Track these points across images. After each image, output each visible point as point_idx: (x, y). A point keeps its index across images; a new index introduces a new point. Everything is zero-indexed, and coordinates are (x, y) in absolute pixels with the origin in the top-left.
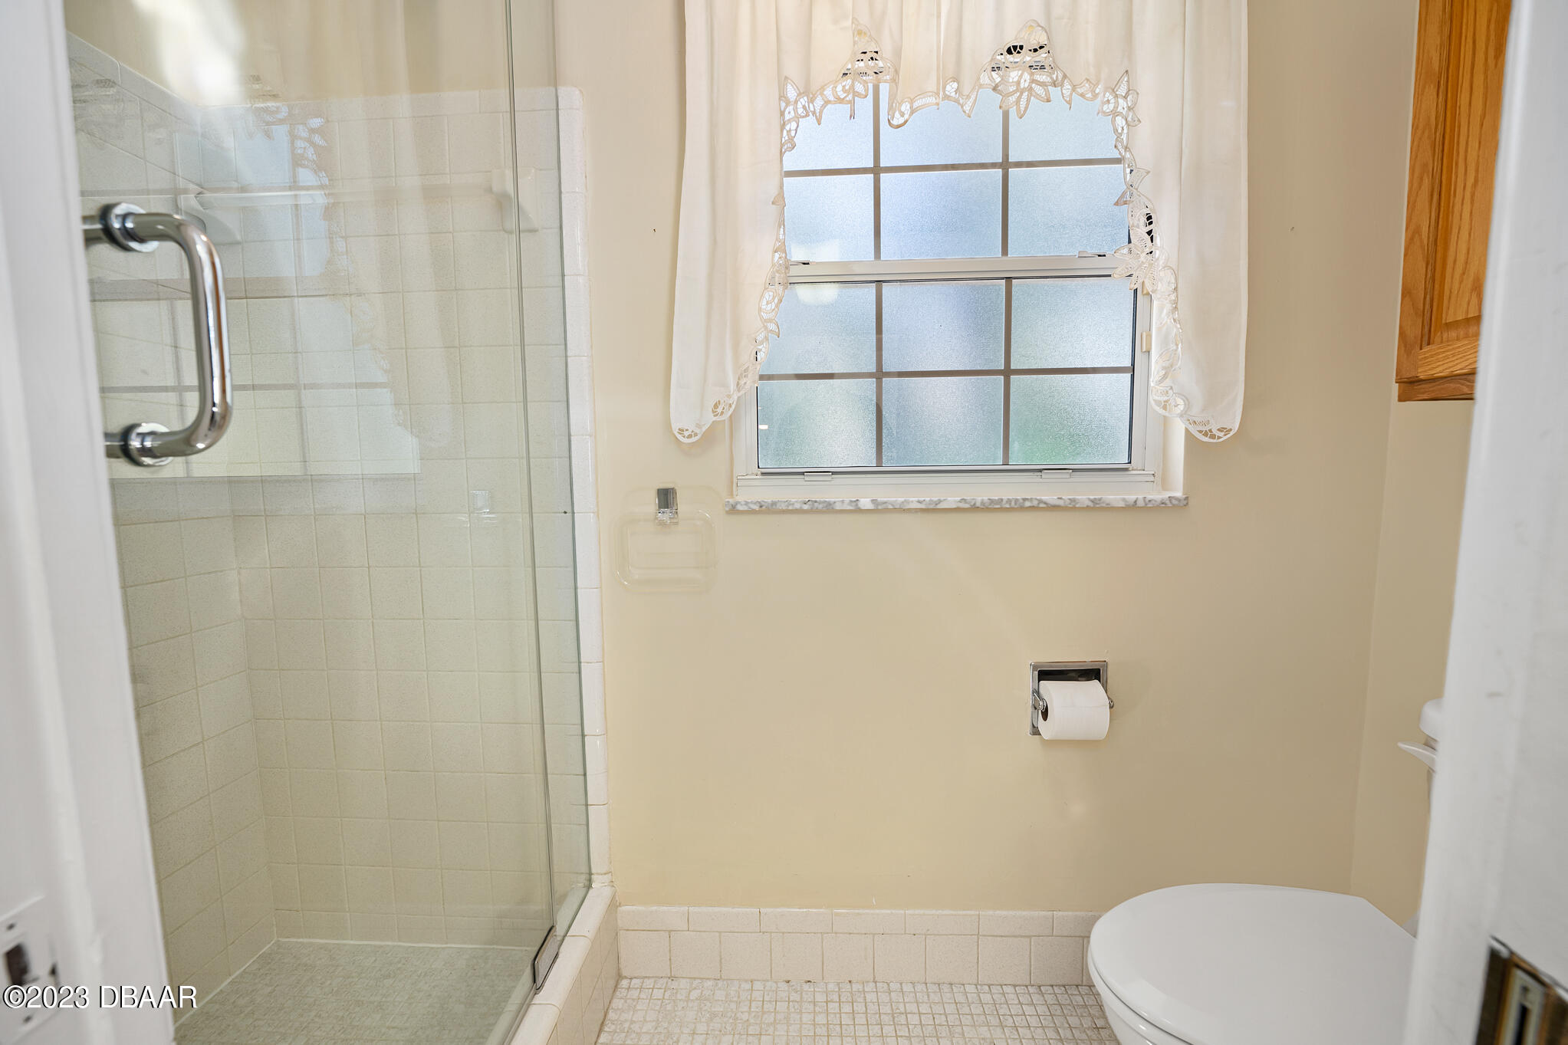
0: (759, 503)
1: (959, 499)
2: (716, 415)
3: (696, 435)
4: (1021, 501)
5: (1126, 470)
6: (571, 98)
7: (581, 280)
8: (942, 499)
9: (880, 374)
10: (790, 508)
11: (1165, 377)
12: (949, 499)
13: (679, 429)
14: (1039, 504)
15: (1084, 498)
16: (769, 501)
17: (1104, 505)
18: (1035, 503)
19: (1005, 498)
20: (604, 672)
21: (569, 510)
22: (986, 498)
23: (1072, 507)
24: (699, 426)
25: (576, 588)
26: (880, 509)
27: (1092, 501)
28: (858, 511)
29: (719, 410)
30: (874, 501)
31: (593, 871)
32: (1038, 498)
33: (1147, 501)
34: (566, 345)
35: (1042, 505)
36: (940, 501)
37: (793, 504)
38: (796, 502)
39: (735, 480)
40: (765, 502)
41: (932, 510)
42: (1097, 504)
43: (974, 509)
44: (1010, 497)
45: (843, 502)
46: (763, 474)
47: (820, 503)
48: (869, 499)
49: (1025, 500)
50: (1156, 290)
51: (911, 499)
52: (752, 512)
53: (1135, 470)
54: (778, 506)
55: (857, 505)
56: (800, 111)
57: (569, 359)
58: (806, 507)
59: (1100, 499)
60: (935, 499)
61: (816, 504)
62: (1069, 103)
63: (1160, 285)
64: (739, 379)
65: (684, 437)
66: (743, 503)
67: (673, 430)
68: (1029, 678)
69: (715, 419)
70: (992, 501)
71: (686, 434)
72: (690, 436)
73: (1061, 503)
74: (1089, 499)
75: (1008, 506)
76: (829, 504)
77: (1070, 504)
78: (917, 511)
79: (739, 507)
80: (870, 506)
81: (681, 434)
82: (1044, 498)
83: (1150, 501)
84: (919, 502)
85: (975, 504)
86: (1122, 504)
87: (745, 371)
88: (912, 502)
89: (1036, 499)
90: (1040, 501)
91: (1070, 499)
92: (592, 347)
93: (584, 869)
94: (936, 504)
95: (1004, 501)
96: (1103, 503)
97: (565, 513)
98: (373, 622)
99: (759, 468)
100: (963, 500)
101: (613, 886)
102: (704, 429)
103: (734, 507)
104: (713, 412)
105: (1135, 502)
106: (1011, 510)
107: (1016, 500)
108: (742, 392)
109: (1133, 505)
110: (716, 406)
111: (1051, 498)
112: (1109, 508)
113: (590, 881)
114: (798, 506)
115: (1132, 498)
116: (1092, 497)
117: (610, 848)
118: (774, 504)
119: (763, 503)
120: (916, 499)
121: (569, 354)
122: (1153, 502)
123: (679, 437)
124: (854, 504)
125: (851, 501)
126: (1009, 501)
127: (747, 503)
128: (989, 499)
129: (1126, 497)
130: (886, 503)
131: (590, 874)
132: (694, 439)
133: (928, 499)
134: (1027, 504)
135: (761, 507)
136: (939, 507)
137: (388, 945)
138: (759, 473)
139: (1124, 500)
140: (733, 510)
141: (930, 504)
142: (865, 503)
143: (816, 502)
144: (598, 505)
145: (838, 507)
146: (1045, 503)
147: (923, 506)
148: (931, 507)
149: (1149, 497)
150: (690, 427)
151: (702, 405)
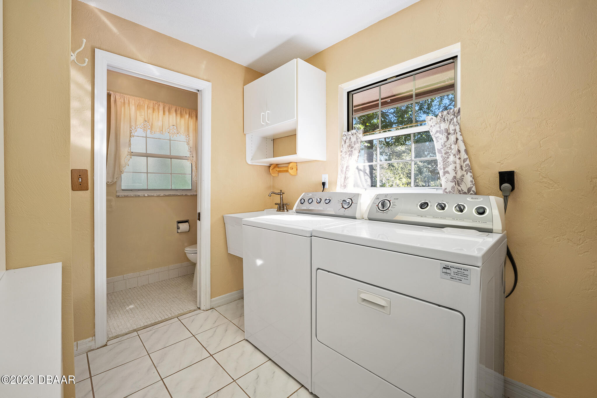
5: (191, 190)
9: (147, 173)
11: (195, 177)
15: (184, 194)
19: (171, 194)
22: (168, 194)
24: (112, 181)
26: (149, 196)
28: (145, 196)
30: (148, 195)
33: (194, 194)
41: (159, 196)
42: (186, 195)
43: (166, 196)
45: (142, 195)
53: (193, 190)
56: (135, 131)
62: (180, 136)
68: (176, 223)
70: (169, 195)
71: (109, 183)
76: (139, 195)
77: (182, 195)
79: (120, 196)
86: (190, 195)
88: (155, 195)
90: (177, 195)
100: (164, 195)
105: (192, 194)
106: (172, 196)
107: (173, 194)
111: (179, 194)
112: (188, 196)
114: (132, 196)
118: (127, 195)
134: (175, 195)
142: (146, 195)
145: (141, 196)
147: (157, 196)
150: (110, 181)
151: (113, 178)
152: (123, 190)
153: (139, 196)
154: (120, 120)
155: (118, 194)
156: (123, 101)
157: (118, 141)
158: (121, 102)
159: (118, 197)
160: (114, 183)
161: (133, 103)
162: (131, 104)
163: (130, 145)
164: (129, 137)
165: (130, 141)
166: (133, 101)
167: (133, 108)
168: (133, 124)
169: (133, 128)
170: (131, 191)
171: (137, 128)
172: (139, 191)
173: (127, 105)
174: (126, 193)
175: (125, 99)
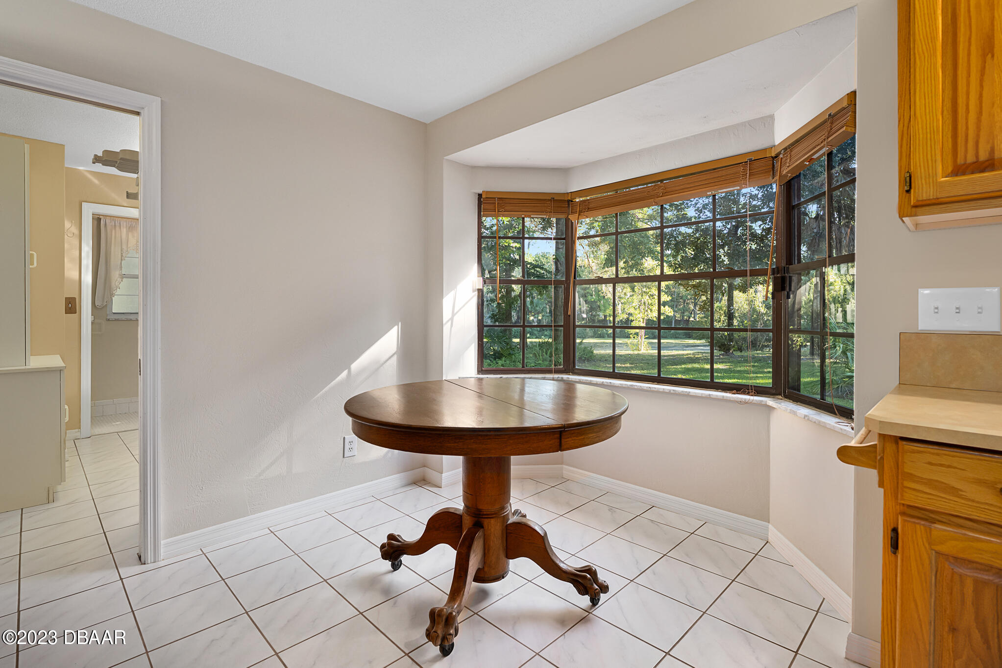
150: (100, 305)
151: (103, 301)
152: (114, 313)
153: (131, 320)
154: (111, 242)
155: (108, 318)
156: (113, 224)
157: (108, 264)
158: (112, 225)
159: (109, 320)
160: (103, 307)
161: (125, 226)
162: (122, 227)
163: (121, 267)
164: (120, 261)
165: (121, 264)
166: (125, 223)
167: (124, 231)
168: (124, 247)
169: (124, 251)
170: (123, 315)
171: (129, 250)
172: (132, 315)
173: (117, 228)
174: (116, 317)
175: (116, 222)
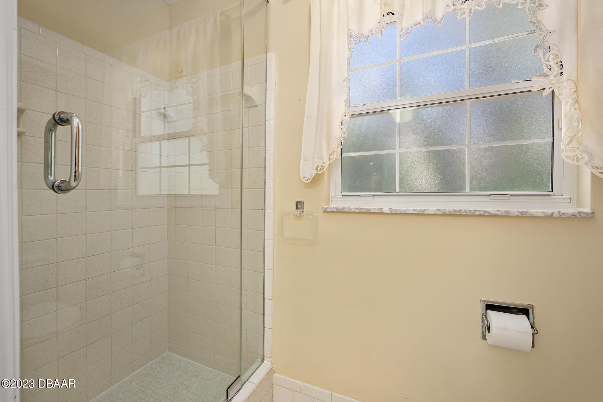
0: (337, 208)
1: (436, 209)
2: (317, 171)
3: (310, 179)
4: (473, 211)
5: (549, 195)
6: (272, 56)
7: (272, 122)
8: (426, 209)
10: (350, 211)
11: (570, 142)
12: (430, 209)
13: (304, 177)
14: (484, 213)
15: (515, 211)
16: (341, 207)
17: (527, 215)
18: (482, 213)
19: (463, 209)
20: (273, 274)
21: (263, 209)
22: (451, 209)
23: (507, 216)
24: (311, 176)
25: (264, 239)
26: (393, 213)
27: (521, 213)
28: (382, 214)
29: (319, 169)
30: (390, 209)
31: (265, 356)
32: (484, 210)
33: (561, 214)
34: (265, 146)
35: (486, 214)
36: (425, 210)
37: (352, 209)
38: (353, 208)
39: (330, 198)
40: (339, 208)
41: (421, 215)
42: (524, 214)
43: (445, 214)
44: (467, 209)
45: (375, 209)
46: (343, 196)
47: (364, 209)
48: (388, 208)
49: (475, 211)
50: (562, 94)
51: (409, 208)
52: (334, 212)
53: (556, 195)
54: (345, 210)
55: (382, 211)
57: (266, 152)
58: (357, 211)
59: (526, 212)
60: (423, 209)
61: (362, 209)
63: (564, 90)
64: (330, 155)
65: (305, 180)
66: (330, 208)
67: (301, 177)
68: (479, 308)
69: (316, 173)
71: (306, 179)
72: (307, 180)
73: (499, 213)
74: (519, 212)
75: (465, 214)
76: (368, 210)
77: (505, 214)
78: (413, 214)
79: (328, 210)
80: (389, 211)
81: (304, 179)
82: (488, 210)
83: (563, 214)
84: (414, 210)
85: (445, 212)
86: (542, 215)
87: (333, 152)
88: (410, 210)
89: (483, 211)
90: (485, 212)
91: (505, 211)
92: (275, 147)
93: (261, 354)
94: (423, 212)
95: (463, 211)
96: (528, 214)
97: (262, 210)
98: (201, 246)
99: (341, 193)
101: (272, 364)
102: (312, 177)
103: (326, 209)
104: (316, 170)
105: (552, 214)
106: (467, 216)
107: (470, 211)
108: (331, 161)
109: (550, 216)
110: (317, 167)
111: (492, 211)
112: (533, 217)
113: (263, 359)
114: (354, 210)
115: (549, 211)
116: (520, 210)
117: (272, 347)
118: (343, 209)
119: (338, 208)
120: (412, 209)
121: (266, 149)
122: (565, 214)
123: (304, 180)
124: (380, 210)
125: (379, 209)
126: (466, 211)
127: (331, 208)
128: (454, 210)
129: (545, 211)
130: (396, 210)
131: (264, 356)
132: (309, 181)
133: (418, 209)
134: (477, 213)
135: (337, 210)
136: (424, 213)
137: (197, 364)
138: (341, 195)
139: (543, 212)
140: (325, 211)
141: (420, 211)
142: (386, 210)
143: (362, 208)
144: (274, 208)
145: (372, 211)
146: (489, 213)
147: (416, 212)
148: (420, 213)
149: (563, 211)
